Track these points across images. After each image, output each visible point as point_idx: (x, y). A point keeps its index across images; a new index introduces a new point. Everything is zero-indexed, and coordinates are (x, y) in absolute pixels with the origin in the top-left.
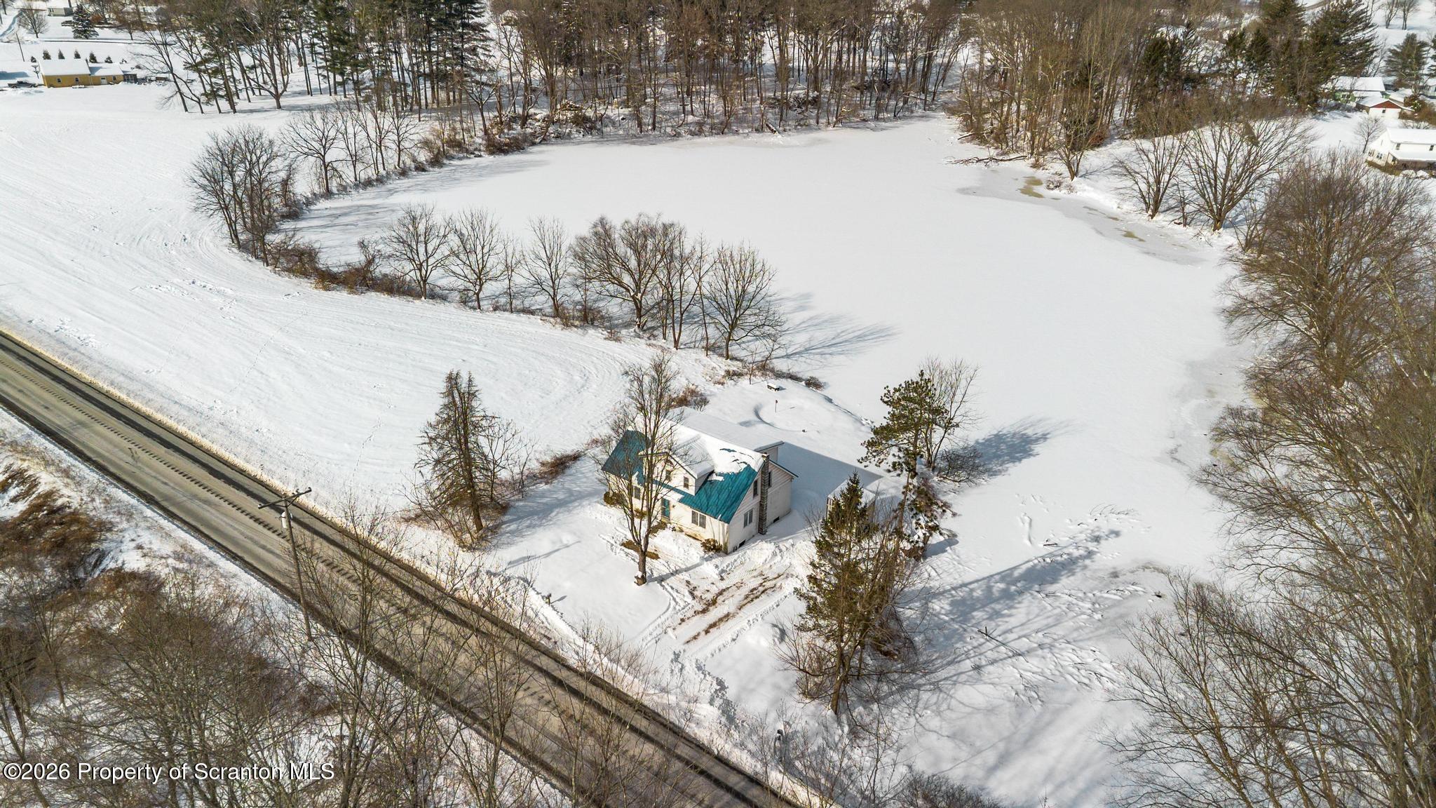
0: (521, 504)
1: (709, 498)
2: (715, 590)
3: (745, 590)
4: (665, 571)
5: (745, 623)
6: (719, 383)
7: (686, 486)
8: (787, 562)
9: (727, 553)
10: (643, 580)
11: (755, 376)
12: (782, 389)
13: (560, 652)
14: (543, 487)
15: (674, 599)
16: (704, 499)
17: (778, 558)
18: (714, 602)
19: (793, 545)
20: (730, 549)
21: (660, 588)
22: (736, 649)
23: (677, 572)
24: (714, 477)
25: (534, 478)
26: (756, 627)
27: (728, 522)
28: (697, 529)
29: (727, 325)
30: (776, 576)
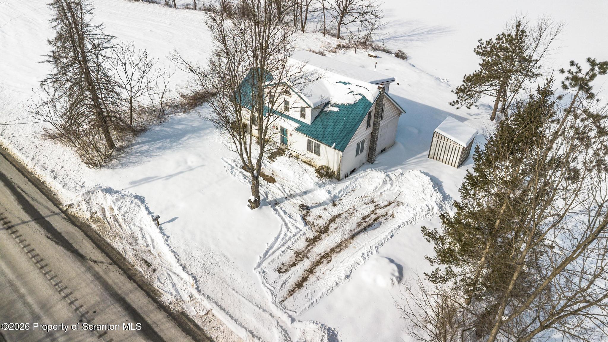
0: (158, 128)
1: (325, 128)
2: (327, 216)
3: (357, 218)
4: (279, 195)
5: (359, 256)
6: (333, 52)
7: (303, 115)
8: (396, 189)
9: (339, 179)
10: (256, 204)
11: (359, 48)
12: (379, 57)
13: (156, 285)
14: (181, 115)
15: (286, 225)
16: (320, 128)
17: (388, 186)
18: (326, 230)
19: (402, 174)
20: (342, 175)
21: (274, 212)
22: (350, 286)
23: (291, 196)
24: (330, 108)
25: (175, 108)
26: (372, 261)
27: (342, 152)
28: (312, 156)
29: (339, 12)
30: (387, 203)
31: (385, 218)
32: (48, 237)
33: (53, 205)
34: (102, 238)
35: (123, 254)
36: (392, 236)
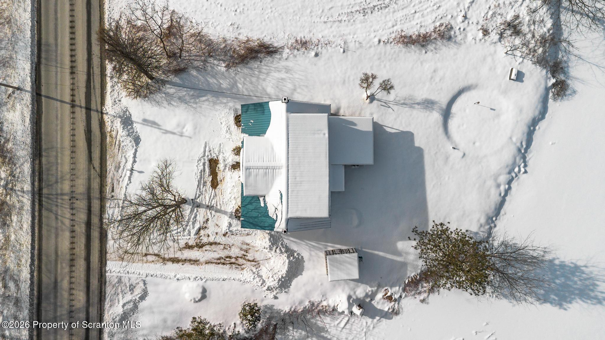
2: (212, 239)
3: (225, 253)
4: (206, 201)
18: (201, 246)
23: (211, 208)
25: (227, 52)
26: (196, 284)
30: (251, 259)
31: (237, 266)
32: (85, 130)
33: (100, 103)
34: (106, 152)
35: (108, 172)
36: (223, 280)
